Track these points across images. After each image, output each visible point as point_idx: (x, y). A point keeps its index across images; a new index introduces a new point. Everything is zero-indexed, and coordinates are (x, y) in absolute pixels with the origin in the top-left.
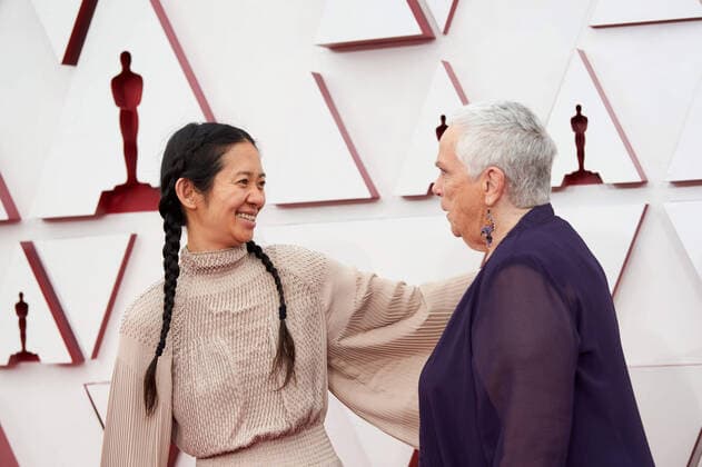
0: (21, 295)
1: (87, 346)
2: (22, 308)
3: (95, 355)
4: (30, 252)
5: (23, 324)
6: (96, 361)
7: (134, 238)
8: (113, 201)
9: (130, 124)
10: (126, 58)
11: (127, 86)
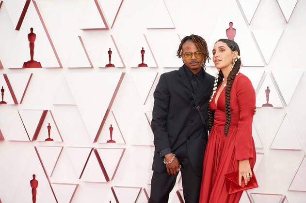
0: (3, 87)
1: (19, 101)
2: (3, 90)
3: (21, 103)
4: (5, 77)
5: (3, 94)
6: (21, 105)
7: (32, 74)
8: (27, 65)
9: (32, 46)
10: (32, 29)
11: (32, 36)
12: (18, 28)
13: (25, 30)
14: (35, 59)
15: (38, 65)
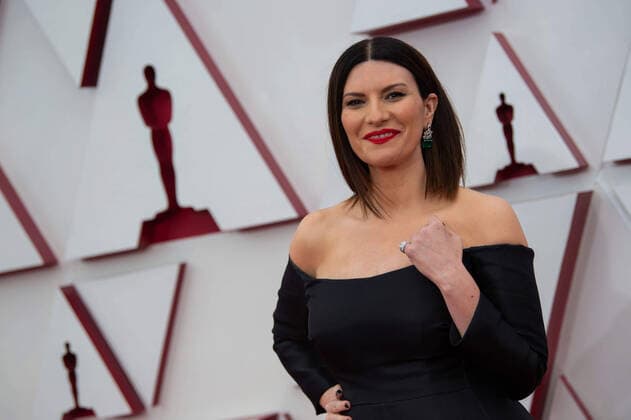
0: (67, 346)
1: (146, 392)
2: (70, 360)
3: (156, 400)
4: (73, 297)
5: (73, 378)
6: (158, 409)
7: (183, 268)
8: (157, 231)
9: (163, 146)
10: (150, 73)
11: (155, 105)
12: (90, 77)
13: (123, 82)
14: (183, 200)
15: (200, 223)
